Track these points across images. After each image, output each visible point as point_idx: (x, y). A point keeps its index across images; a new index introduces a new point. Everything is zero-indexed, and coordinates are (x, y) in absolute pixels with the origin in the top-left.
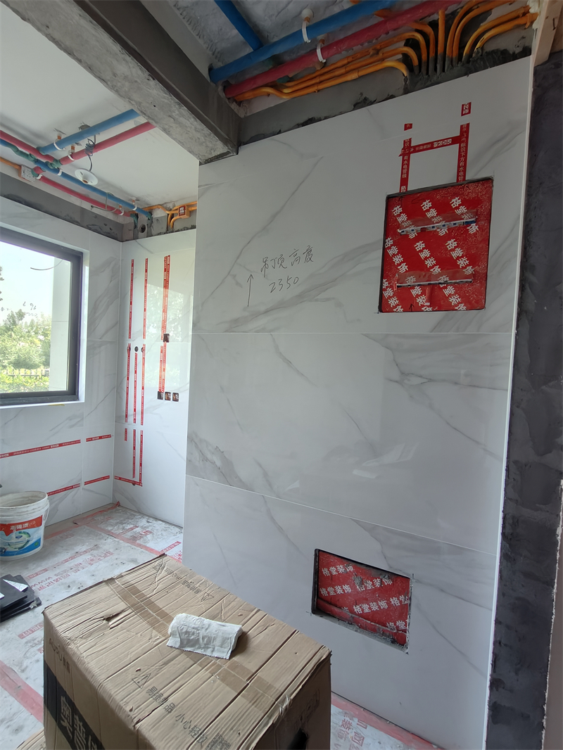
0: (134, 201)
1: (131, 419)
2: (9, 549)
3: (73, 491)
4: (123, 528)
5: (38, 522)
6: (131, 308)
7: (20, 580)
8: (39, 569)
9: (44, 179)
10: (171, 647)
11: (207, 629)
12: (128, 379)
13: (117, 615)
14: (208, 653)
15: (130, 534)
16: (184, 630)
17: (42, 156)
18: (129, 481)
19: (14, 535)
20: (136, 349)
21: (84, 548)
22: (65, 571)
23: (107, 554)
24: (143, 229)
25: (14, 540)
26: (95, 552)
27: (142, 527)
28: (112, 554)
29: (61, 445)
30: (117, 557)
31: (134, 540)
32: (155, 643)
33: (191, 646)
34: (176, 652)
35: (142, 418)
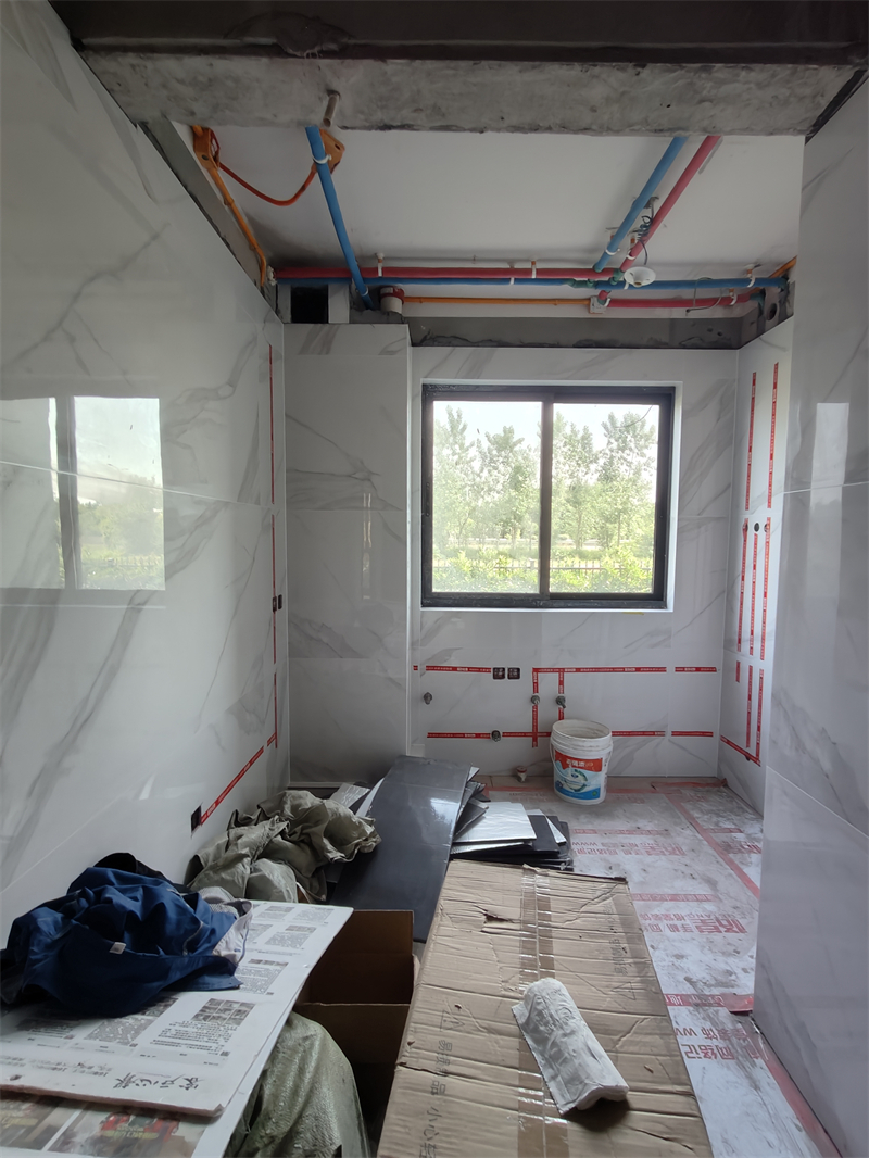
0: (749, 271)
1: (745, 647)
2: (565, 787)
3: (657, 739)
4: (717, 824)
5: (596, 765)
6: (750, 457)
7: (564, 829)
8: (590, 827)
9: (615, 303)
10: (514, 1016)
11: (565, 1035)
12: (743, 579)
13: (501, 920)
14: (547, 1073)
15: (723, 837)
16: (540, 1007)
17: (600, 275)
18: (740, 750)
19: (570, 770)
20: (757, 527)
21: (649, 827)
22: (615, 845)
23: (677, 850)
24: (773, 312)
25: (570, 778)
26: (661, 839)
27: (749, 836)
28: (684, 854)
29: (638, 670)
30: (688, 862)
31: (726, 849)
32: (504, 992)
33: (536, 1041)
34: (514, 1028)
35: (763, 646)
